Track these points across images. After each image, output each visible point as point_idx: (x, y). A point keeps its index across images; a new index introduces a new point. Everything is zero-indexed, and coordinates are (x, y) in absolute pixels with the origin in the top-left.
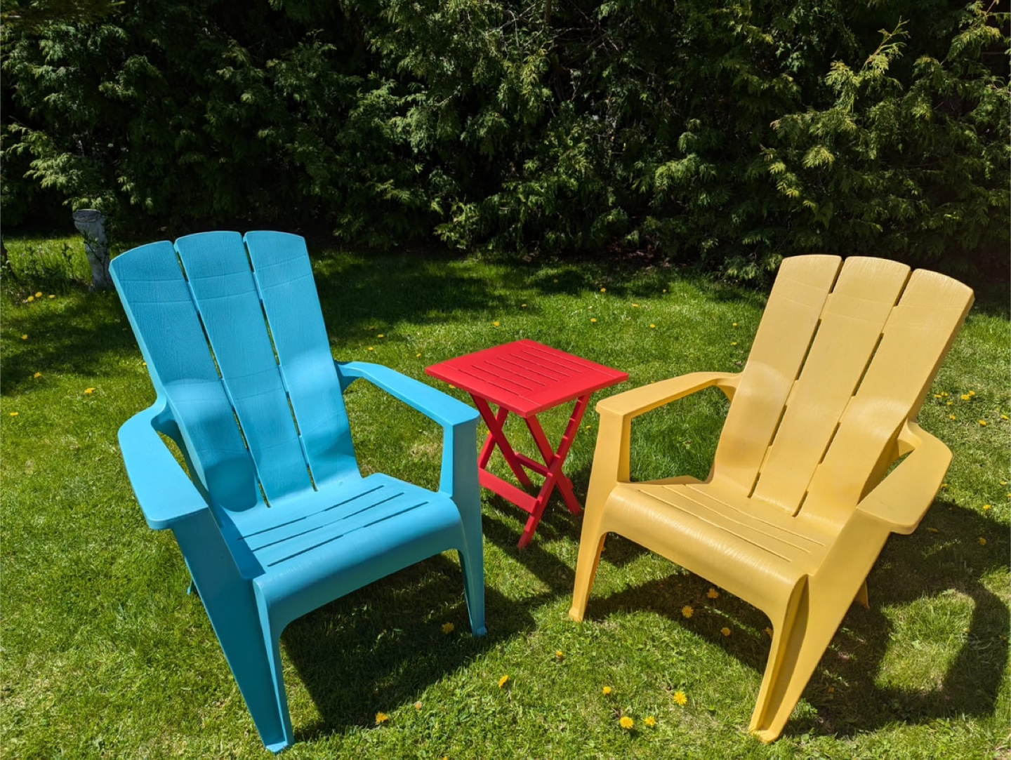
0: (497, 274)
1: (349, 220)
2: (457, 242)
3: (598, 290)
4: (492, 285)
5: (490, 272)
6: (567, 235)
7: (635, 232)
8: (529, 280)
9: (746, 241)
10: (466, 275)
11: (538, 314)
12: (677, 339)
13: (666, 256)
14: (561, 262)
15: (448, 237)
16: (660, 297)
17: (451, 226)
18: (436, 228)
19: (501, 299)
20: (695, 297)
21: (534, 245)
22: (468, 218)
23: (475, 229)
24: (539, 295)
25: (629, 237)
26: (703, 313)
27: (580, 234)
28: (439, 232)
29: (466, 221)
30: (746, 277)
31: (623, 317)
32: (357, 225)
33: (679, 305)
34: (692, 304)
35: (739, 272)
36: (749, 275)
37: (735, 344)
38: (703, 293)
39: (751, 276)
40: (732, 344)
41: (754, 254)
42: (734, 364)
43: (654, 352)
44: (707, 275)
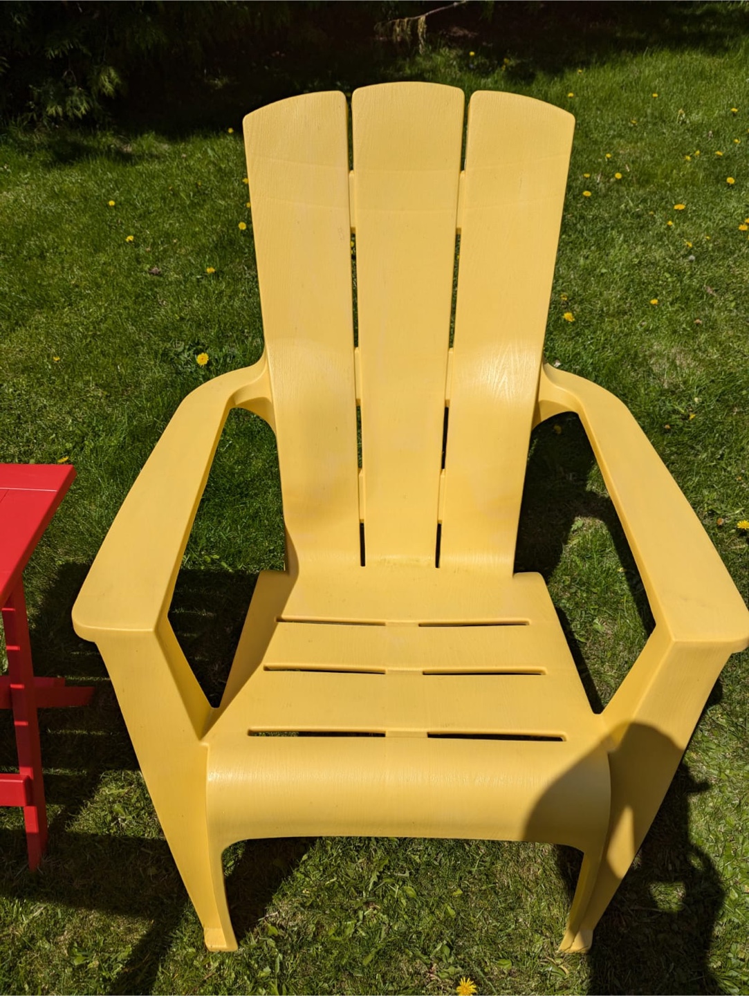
9: (52, 53)
12: (42, 256)
20: (22, 168)
26: (54, 196)
30: (79, 114)
33: (8, 191)
34: (26, 181)
35: (64, 108)
36: (80, 109)
37: (130, 238)
38: (30, 156)
39: (85, 109)
40: (127, 240)
41: (69, 74)
42: (150, 274)
43: (23, 298)
44: (16, 121)
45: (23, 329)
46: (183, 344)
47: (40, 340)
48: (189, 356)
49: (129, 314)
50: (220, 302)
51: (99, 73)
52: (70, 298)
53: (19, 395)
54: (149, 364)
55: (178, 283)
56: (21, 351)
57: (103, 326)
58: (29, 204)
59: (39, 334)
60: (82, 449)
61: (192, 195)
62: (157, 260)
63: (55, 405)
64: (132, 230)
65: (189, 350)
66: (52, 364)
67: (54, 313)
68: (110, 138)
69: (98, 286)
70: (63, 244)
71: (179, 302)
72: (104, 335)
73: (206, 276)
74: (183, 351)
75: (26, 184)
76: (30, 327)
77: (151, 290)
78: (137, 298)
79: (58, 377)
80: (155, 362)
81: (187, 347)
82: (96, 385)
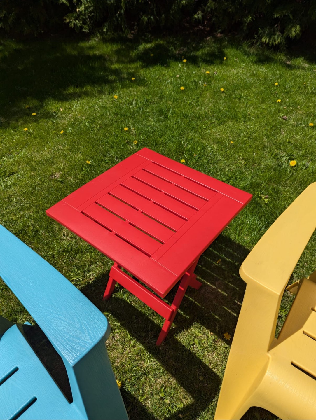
0: (111, 50)
1: (5, 15)
2: (81, 28)
3: (181, 60)
4: (109, 60)
5: (107, 49)
6: (154, 17)
7: (200, 12)
8: (133, 54)
9: (276, 16)
10: (91, 53)
11: (144, 85)
12: (240, 99)
13: (219, 29)
14: (153, 37)
15: (74, 24)
16: (221, 63)
17: (75, 15)
18: (65, 18)
19: (116, 72)
20: (243, 61)
21: (134, 25)
22: (86, 8)
23: (93, 16)
24: (143, 67)
25: (196, 16)
26: (253, 75)
27: (163, 15)
28: (68, 21)
29: (85, 11)
30: (274, 43)
31: (200, 82)
32: (11, 18)
33: (235, 69)
34: (243, 67)
35: (269, 40)
36: (276, 41)
37: (279, 101)
38: (248, 57)
39: (278, 42)
40: (277, 101)
41: (278, 26)
42: (282, 118)
43: (227, 113)
44: (247, 42)
45: (223, 126)
46: (285, 153)
47: (227, 132)
48: (286, 159)
49: (267, 133)
50: (310, 140)
51: (292, 27)
52: (245, 119)
53: (213, 152)
54: (268, 157)
55: (293, 126)
56: (219, 134)
57: (254, 135)
58: (242, 76)
59: (228, 130)
60: (229, 182)
61: (313, 89)
62: (287, 113)
63: (224, 161)
64: (280, 97)
65: (287, 157)
66: (229, 144)
67: (237, 123)
68: (282, 57)
69: (258, 118)
70: (250, 96)
71: (291, 134)
72: (253, 139)
73: (308, 126)
74: (284, 157)
75: (243, 68)
76: (226, 126)
77: (280, 125)
78: (272, 127)
79: (229, 149)
80: (271, 157)
81: (287, 155)
82: (243, 158)
